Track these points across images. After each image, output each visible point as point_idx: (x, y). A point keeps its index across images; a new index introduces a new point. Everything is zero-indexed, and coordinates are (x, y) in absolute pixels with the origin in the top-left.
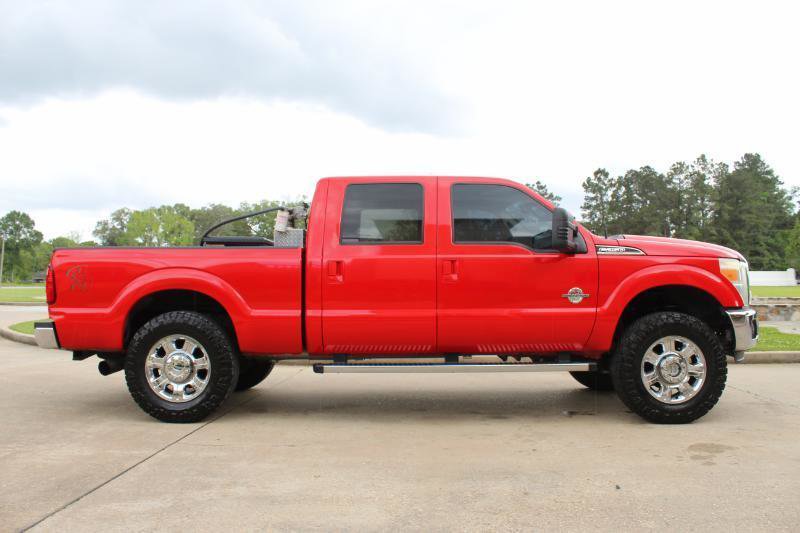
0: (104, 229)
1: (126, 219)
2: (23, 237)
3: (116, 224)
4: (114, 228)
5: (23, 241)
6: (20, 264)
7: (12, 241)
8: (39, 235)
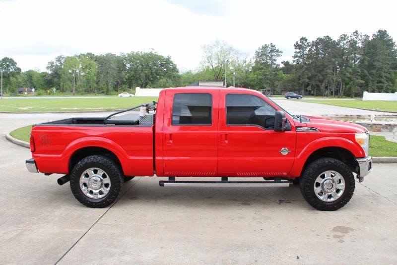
0: (52, 66)
1: (63, 61)
2: (11, 70)
3: (58, 63)
4: (57, 65)
5: (11, 72)
6: (11, 84)
7: (6, 73)
8: (19, 69)
